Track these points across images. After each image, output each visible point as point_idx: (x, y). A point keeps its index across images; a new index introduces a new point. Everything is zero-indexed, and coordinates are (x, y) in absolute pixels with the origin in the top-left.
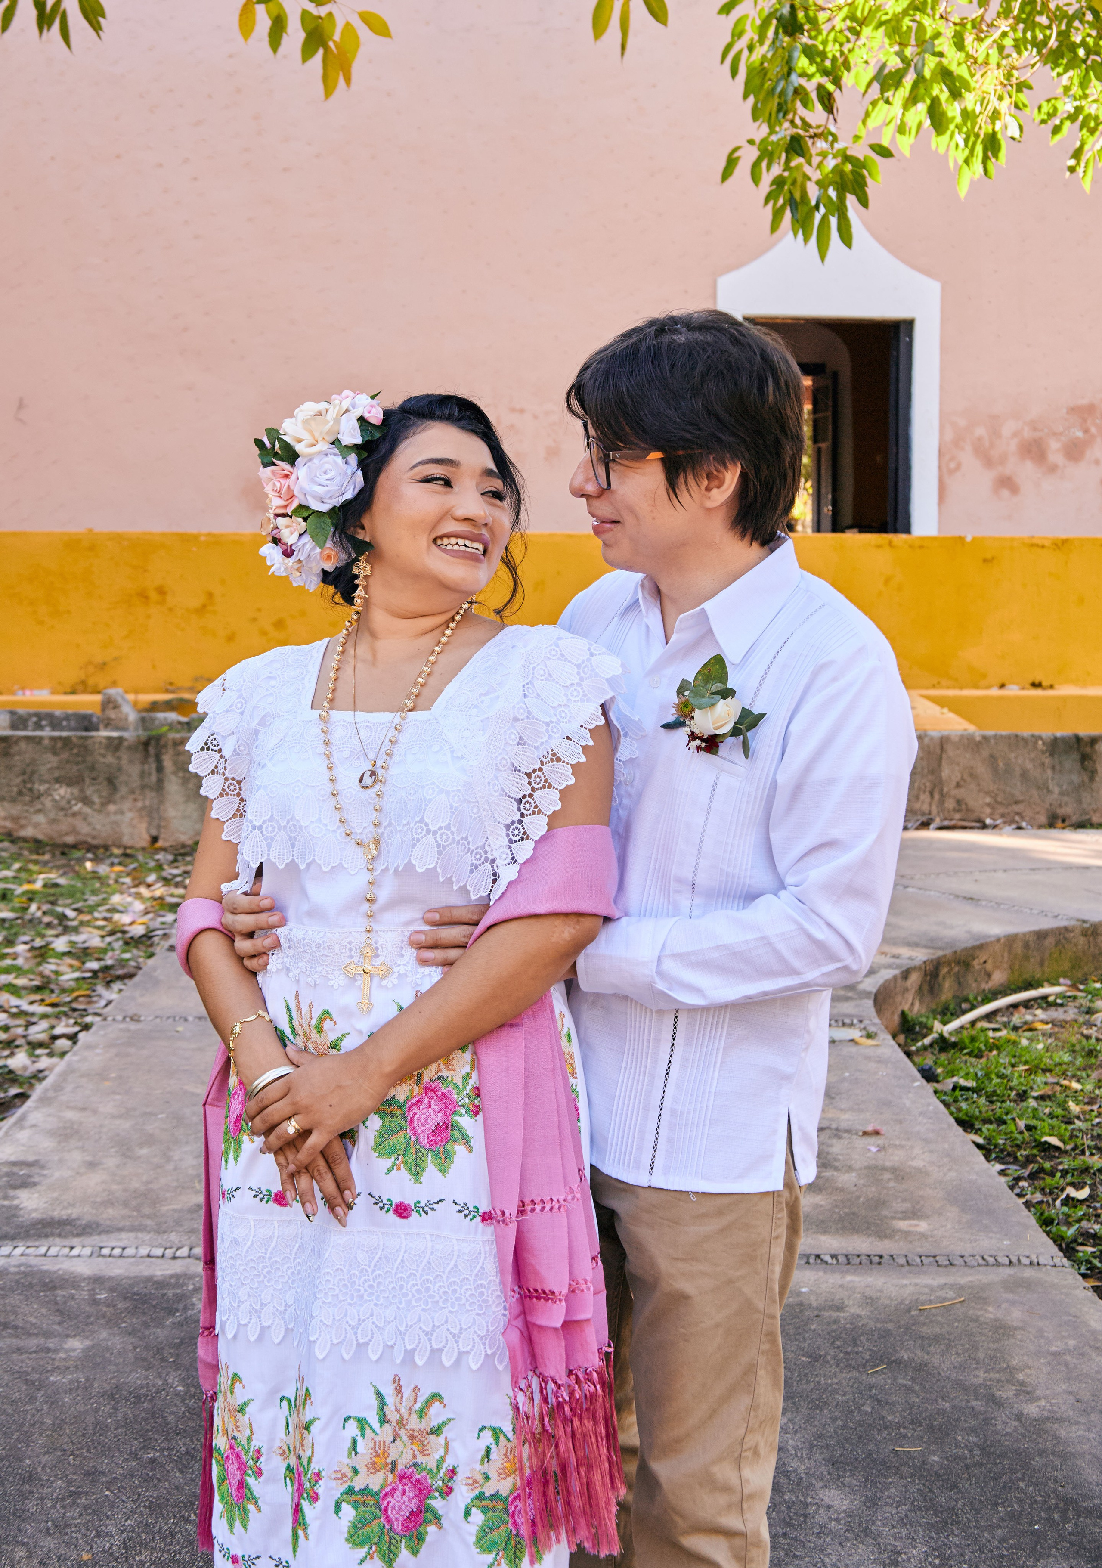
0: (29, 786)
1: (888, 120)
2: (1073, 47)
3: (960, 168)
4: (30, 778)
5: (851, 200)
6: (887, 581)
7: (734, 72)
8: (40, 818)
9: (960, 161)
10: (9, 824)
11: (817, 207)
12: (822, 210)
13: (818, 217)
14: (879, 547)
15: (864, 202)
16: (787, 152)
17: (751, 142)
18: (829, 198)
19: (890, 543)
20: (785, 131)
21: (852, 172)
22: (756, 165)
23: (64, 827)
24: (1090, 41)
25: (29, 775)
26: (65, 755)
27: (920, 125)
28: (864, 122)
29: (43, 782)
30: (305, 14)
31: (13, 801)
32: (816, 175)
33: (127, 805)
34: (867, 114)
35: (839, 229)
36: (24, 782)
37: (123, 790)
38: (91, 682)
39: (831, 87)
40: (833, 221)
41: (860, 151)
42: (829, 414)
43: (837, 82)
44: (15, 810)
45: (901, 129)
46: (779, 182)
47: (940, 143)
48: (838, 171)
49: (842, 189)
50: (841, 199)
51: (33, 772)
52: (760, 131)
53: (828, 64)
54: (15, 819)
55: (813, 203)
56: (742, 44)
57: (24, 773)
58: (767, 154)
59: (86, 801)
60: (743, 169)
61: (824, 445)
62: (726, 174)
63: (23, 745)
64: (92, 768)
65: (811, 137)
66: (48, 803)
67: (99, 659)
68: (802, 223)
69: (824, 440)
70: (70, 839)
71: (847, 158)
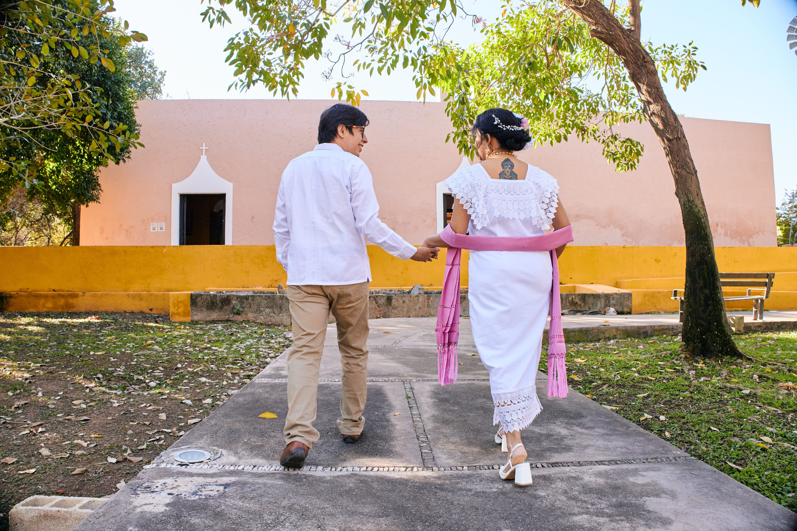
0: (259, 308)
2: (530, 114)
7: (448, 115)
8: (262, 317)
10: (254, 319)
13: (471, 150)
17: (453, 132)
20: (462, 129)
22: (454, 138)
23: (268, 320)
24: (534, 112)
25: (259, 306)
26: (268, 300)
29: (263, 307)
30: (347, 91)
31: (255, 313)
33: (284, 314)
37: (284, 310)
38: (273, 285)
39: (472, 119)
44: (255, 315)
46: (461, 142)
52: (455, 130)
53: (471, 114)
54: (255, 318)
56: (450, 108)
58: (457, 135)
59: (274, 313)
60: (451, 139)
62: (447, 141)
63: (257, 297)
64: (276, 304)
66: (264, 313)
67: (275, 279)
68: (467, 152)
70: (270, 323)
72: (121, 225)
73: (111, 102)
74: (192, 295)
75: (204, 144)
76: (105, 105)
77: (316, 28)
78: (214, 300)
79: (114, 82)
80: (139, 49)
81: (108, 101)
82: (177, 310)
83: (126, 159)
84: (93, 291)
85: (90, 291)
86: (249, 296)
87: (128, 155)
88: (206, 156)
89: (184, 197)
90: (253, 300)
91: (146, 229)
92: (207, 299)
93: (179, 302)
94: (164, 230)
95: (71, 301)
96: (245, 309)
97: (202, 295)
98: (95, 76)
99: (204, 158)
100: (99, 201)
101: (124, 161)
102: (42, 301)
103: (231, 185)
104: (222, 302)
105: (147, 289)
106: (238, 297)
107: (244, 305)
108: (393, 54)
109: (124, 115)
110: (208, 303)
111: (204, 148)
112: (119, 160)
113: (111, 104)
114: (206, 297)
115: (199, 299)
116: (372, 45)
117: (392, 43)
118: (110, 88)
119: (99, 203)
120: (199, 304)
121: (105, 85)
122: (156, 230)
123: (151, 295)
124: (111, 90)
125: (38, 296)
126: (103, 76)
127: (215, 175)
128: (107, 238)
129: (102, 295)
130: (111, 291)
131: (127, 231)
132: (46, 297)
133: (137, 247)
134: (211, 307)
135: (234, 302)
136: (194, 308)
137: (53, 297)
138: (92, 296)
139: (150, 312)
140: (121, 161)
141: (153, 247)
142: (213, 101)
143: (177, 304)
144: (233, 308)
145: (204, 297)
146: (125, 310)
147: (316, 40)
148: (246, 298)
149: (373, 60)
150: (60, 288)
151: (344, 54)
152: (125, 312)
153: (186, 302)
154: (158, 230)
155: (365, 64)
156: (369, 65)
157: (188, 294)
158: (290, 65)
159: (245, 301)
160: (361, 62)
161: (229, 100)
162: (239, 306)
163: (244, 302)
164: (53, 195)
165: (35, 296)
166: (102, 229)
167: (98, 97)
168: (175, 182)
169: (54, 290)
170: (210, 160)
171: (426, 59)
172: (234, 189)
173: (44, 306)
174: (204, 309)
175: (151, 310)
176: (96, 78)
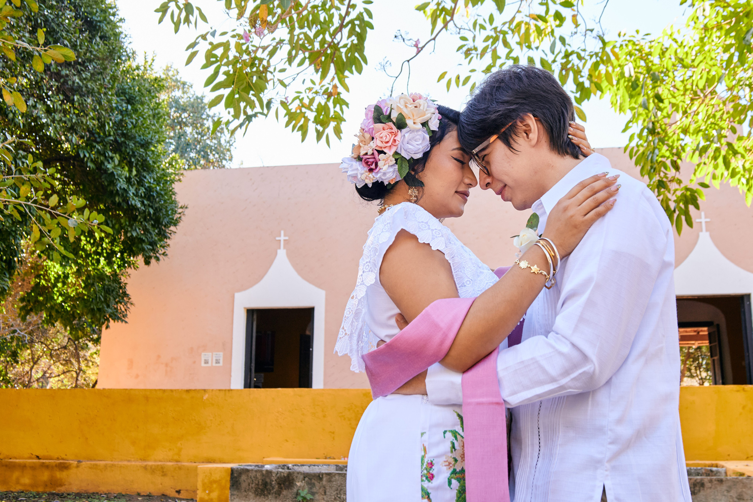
0: (339, 496)
1: (707, 173)
3: (746, 194)
4: (340, 492)
5: (691, 208)
6: (744, 408)
7: (631, 157)
9: (746, 190)
11: (674, 211)
12: (677, 212)
13: (675, 215)
14: (738, 391)
15: (697, 207)
16: (658, 188)
18: (681, 208)
19: (743, 389)
20: (656, 178)
21: (690, 195)
25: (339, 490)
27: (722, 174)
28: (695, 174)
32: (674, 198)
34: (695, 171)
35: (686, 220)
36: (337, 494)
39: (677, 160)
40: (683, 218)
41: (694, 185)
42: (717, 343)
43: (679, 157)
45: (714, 177)
47: (733, 182)
48: (684, 196)
49: (686, 204)
50: (687, 207)
51: (341, 490)
52: (646, 180)
53: (675, 151)
55: (672, 209)
57: (337, 490)
61: (716, 358)
63: (337, 477)
65: (669, 181)
69: (716, 356)
71: (687, 189)
72: (159, 356)
73: (134, 172)
74: (232, 470)
75: (282, 233)
76: (126, 178)
77: (352, 22)
78: (268, 480)
79: (140, 143)
80: (197, 98)
81: (130, 171)
82: (209, 494)
83: (161, 257)
84: (95, 460)
85: (91, 460)
86: (323, 474)
87: (163, 251)
88: (285, 251)
89: (251, 313)
90: (330, 481)
91: (194, 362)
92: (256, 477)
93: (212, 482)
94: (221, 364)
95: (59, 475)
96: (317, 497)
97: (248, 470)
98: (110, 135)
99: (282, 253)
100: (126, 320)
101: (158, 259)
102: (16, 474)
103: (322, 293)
104: (279, 484)
105: (176, 457)
106: (306, 476)
107: (314, 490)
108: (508, 57)
109: (157, 192)
110: (258, 485)
111: (282, 238)
112: (150, 257)
113: (136, 175)
114: (254, 474)
115: (243, 477)
116: (470, 44)
117: (504, 37)
118: (133, 152)
119: (126, 322)
120: (244, 485)
121: (126, 148)
122: (209, 365)
123: (180, 468)
124: (134, 156)
125: (11, 467)
126: (123, 135)
127: (299, 278)
128: (137, 376)
129: (106, 466)
130: (122, 460)
131: (167, 365)
132: (23, 467)
133: (164, 391)
134: (263, 491)
135: (298, 484)
136: (235, 493)
137: (33, 468)
138: (90, 468)
139: (177, 495)
140: (153, 261)
141: (188, 391)
142: (297, 167)
143: (209, 486)
144: (298, 494)
145: (252, 475)
146: (139, 491)
147: (356, 42)
148: (319, 477)
149: (473, 71)
150: (46, 454)
151: (408, 61)
152: (139, 495)
153: (223, 482)
154: (212, 363)
155: (458, 77)
156: (467, 79)
157: (228, 469)
158: (328, 88)
159: (316, 483)
160: (451, 75)
161: (318, 165)
162: (306, 491)
163: (314, 484)
164: (57, 311)
165: (6, 466)
166: (131, 362)
167: (115, 166)
168: (239, 290)
169: (38, 457)
170: (290, 256)
171: (570, 58)
172: (327, 300)
173: (18, 482)
174: (251, 495)
175: (178, 492)
176: (112, 138)
